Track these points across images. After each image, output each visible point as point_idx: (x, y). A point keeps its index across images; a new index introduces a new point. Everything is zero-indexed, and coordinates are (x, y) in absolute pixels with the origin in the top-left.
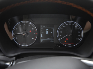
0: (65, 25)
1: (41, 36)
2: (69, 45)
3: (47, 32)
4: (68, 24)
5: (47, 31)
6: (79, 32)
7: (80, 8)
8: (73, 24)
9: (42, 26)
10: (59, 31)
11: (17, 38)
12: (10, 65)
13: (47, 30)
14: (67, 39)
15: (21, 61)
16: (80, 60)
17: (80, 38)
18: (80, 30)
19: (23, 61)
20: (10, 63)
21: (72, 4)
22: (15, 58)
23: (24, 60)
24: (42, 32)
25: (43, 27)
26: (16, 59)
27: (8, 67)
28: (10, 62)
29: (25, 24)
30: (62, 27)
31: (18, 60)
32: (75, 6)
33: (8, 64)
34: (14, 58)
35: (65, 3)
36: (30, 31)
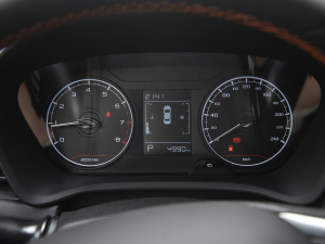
0: (229, 90)
1: (147, 131)
2: (246, 162)
3: (167, 116)
4: (240, 86)
5: (167, 111)
6: (277, 114)
7: (271, 29)
8: (258, 85)
9: (147, 96)
10: (210, 113)
11: (62, 140)
12: (37, 235)
13: (167, 108)
14: (237, 140)
15: (73, 221)
16: (277, 213)
17: (281, 134)
18: (281, 108)
19: (81, 218)
20: (39, 228)
21: (244, 17)
22: (55, 208)
23: (87, 218)
24: (149, 116)
25: (151, 98)
26: (59, 213)
27: (32, 240)
28: (38, 223)
29: (89, 90)
30: (219, 98)
31: (64, 214)
32: (255, 24)
33: (31, 230)
34: (53, 211)
35: (220, 14)
36: (108, 114)
